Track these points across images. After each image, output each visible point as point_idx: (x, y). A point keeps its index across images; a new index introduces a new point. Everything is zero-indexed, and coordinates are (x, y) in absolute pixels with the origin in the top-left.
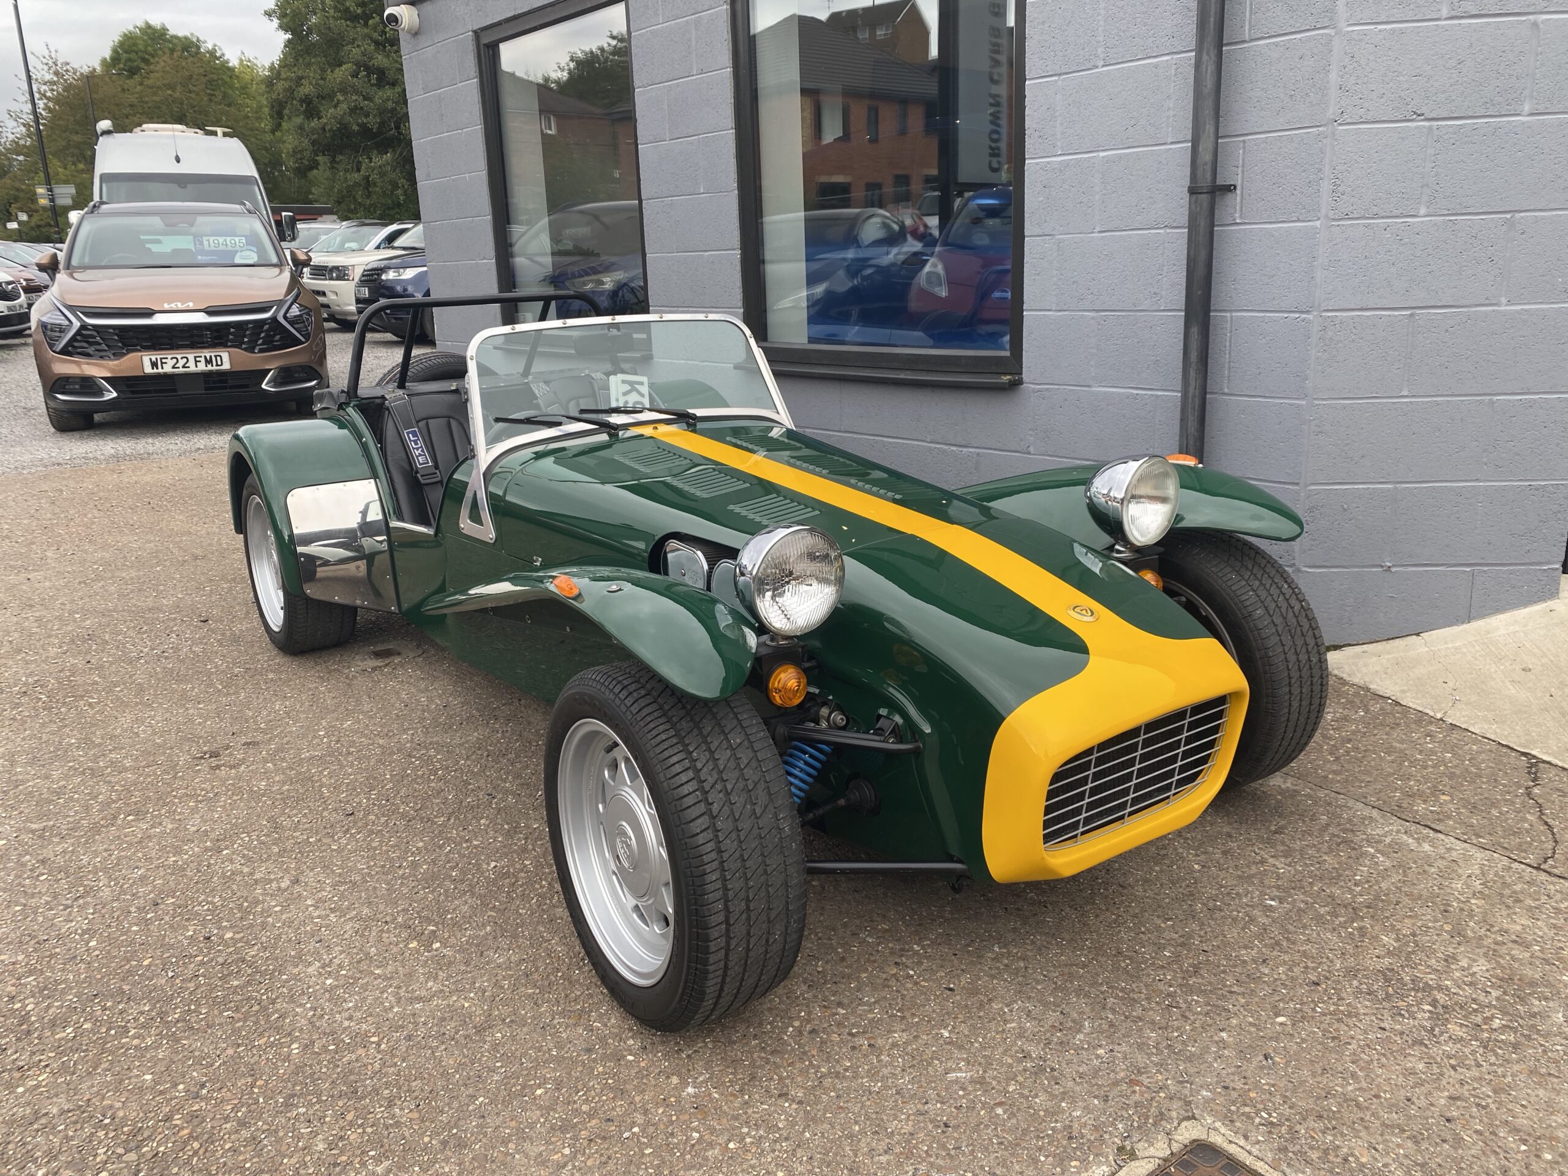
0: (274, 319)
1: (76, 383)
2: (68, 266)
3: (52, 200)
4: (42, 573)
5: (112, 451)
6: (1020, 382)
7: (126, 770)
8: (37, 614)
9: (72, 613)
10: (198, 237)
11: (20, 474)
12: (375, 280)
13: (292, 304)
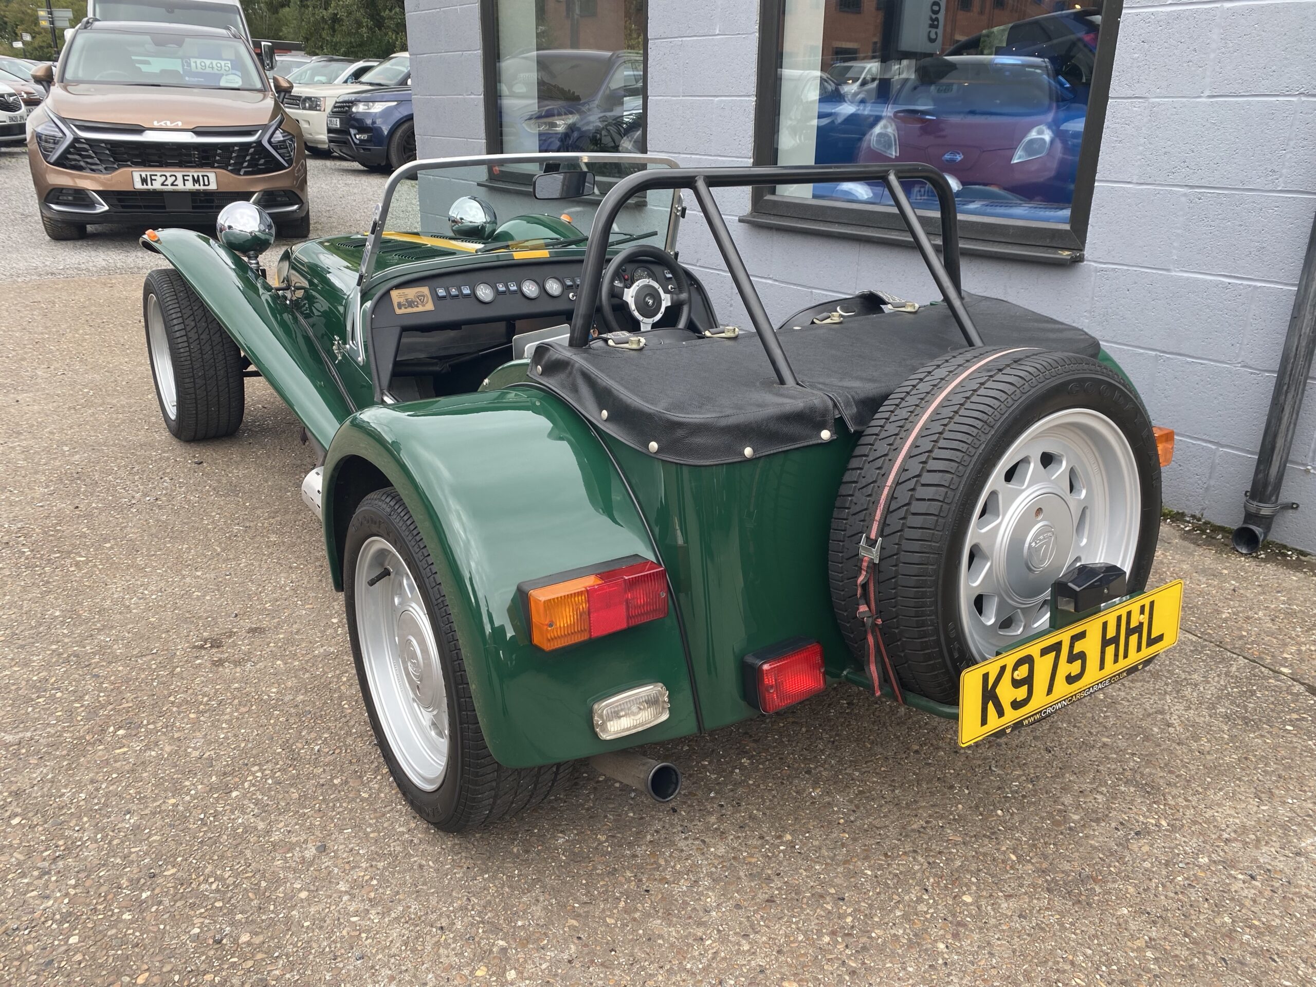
0: (259, 143)
1: (69, 195)
2: (62, 80)
3: (52, 23)
4: (31, 394)
5: (104, 263)
6: (1081, 259)
7: (116, 659)
8: (24, 443)
9: (61, 444)
10: (185, 59)
11: (15, 282)
12: (346, 112)
13: (276, 129)
